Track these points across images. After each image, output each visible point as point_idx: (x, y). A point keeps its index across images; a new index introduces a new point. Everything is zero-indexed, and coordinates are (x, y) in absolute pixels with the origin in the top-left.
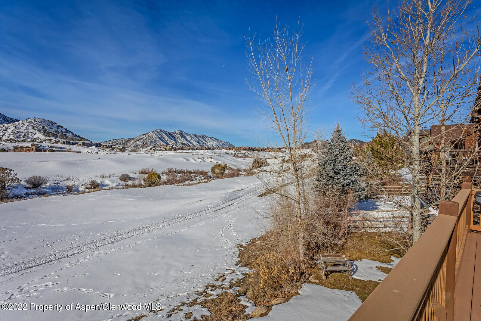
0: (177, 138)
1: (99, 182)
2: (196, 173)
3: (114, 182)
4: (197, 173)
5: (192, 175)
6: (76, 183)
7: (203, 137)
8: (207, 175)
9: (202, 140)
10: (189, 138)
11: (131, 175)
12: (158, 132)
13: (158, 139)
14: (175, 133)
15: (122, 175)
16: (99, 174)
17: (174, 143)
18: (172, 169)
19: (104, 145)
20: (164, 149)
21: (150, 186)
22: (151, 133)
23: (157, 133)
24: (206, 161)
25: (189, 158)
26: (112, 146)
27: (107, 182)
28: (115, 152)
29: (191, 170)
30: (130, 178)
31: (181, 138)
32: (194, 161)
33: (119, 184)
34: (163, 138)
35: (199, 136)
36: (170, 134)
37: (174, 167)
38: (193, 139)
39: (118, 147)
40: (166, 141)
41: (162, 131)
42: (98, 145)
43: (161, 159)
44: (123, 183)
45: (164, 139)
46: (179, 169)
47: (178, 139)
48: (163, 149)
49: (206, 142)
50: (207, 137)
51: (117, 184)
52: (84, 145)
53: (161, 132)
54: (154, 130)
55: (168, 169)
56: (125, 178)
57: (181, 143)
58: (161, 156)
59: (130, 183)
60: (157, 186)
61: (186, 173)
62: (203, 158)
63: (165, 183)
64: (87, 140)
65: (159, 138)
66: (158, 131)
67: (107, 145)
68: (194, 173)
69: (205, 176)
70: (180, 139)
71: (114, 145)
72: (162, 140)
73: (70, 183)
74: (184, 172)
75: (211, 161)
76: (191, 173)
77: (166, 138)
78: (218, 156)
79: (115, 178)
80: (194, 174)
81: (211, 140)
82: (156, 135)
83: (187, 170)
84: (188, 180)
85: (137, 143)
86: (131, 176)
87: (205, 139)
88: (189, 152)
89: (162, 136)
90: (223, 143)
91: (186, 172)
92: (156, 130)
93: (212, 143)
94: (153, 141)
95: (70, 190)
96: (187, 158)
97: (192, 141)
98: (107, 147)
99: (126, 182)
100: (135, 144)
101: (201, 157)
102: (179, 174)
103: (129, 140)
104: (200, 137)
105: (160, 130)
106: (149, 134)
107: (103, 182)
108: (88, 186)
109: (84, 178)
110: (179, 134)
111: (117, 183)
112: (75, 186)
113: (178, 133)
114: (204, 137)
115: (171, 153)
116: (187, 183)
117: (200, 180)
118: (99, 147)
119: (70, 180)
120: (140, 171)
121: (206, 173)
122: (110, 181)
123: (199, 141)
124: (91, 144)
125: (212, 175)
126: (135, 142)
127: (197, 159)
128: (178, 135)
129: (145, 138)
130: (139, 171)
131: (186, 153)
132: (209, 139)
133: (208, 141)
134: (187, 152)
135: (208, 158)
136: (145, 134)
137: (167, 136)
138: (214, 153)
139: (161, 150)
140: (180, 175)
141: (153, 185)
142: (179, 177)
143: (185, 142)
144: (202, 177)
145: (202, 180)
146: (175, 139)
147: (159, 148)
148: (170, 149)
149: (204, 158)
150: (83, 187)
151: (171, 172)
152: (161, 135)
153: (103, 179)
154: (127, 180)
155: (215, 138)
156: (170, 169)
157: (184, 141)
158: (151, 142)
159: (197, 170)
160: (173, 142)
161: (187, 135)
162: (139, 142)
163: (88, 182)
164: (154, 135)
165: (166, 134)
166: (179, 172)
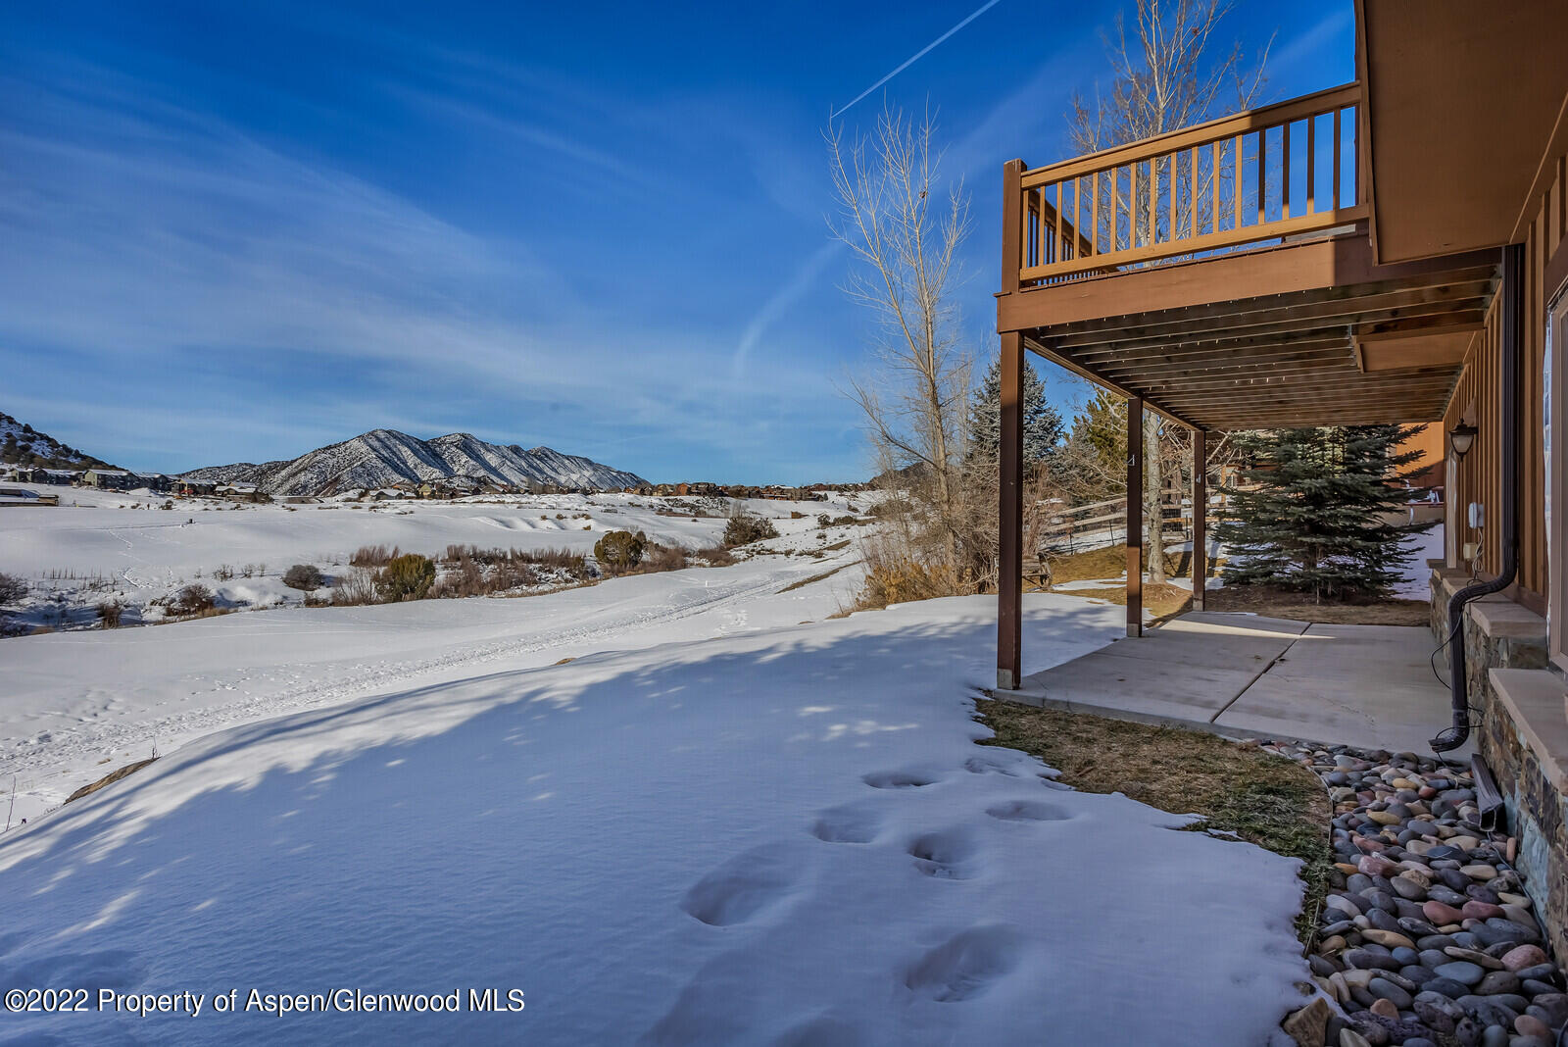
0: (452, 458)
1: (213, 593)
2: (547, 561)
3: (266, 593)
4: (549, 561)
5: (532, 566)
6: (130, 596)
7: (544, 455)
8: (583, 565)
9: (541, 465)
10: (492, 459)
11: (326, 570)
12: (379, 439)
13: (381, 465)
14: (444, 443)
15: (291, 568)
16: (209, 566)
17: (442, 475)
18: (461, 548)
19: (183, 485)
20: (413, 495)
21: (398, 599)
22: (355, 443)
23: (376, 444)
24: (568, 526)
25: (511, 518)
26: (215, 486)
27: (240, 591)
28: (235, 505)
29: (528, 552)
30: (321, 580)
31: (464, 458)
32: (527, 528)
33: (285, 598)
34: (399, 459)
35: (528, 453)
36: (424, 445)
37: (468, 544)
38: (509, 463)
39: (236, 489)
40: (411, 470)
41: (395, 437)
42: (161, 485)
43: (415, 521)
44: (299, 594)
45: (405, 463)
46: (485, 546)
47: (454, 462)
48: (408, 494)
49: (553, 474)
50: (557, 455)
51: (279, 598)
52: (105, 483)
53: (393, 440)
54: (365, 432)
55: (449, 549)
56: (303, 578)
57: (467, 477)
58: (412, 512)
59: (323, 593)
60: (422, 598)
61: (512, 561)
62: (559, 517)
63: (443, 592)
64: (113, 467)
65: (384, 460)
66: (382, 435)
67: (196, 483)
68: (540, 561)
69: (577, 570)
70: (462, 464)
71: (221, 484)
72: (396, 469)
73: (108, 598)
74: (504, 558)
75: (589, 528)
76: (529, 560)
77: (411, 460)
78: (607, 511)
79: (266, 580)
80: (537, 566)
81: (573, 467)
82: (374, 450)
83: (513, 553)
84: (521, 582)
85: (302, 478)
86: (322, 572)
87: (549, 461)
88: (506, 500)
89: (394, 453)
90: (615, 474)
91: (509, 557)
92: (372, 433)
93: (574, 477)
94: (360, 470)
95: (111, 617)
96: (504, 518)
97: (505, 471)
98: (196, 491)
99: (309, 593)
100: (292, 482)
101: (552, 514)
102: (488, 564)
103: (270, 468)
104: (535, 455)
105: (388, 432)
106: (348, 445)
107: (226, 591)
108: (176, 606)
109: (155, 579)
110: (456, 446)
111: (276, 594)
112: (126, 606)
113: (452, 443)
114: (547, 456)
115: (444, 505)
116: (518, 591)
117: (559, 582)
118: (163, 490)
119: (104, 589)
120: (351, 556)
121: (580, 561)
122: (252, 588)
123: (531, 471)
124: (132, 482)
125: (598, 568)
126: (295, 474)
127: (537, 520)
128: (454, 449)
129: (331, 462)
130: (348, 555)
131: (494, 503)
132: (567, 462)
133: (560, 470)
134: (499, 502)
135: (575, 518)
136: (330, 447)
137: (415, 452)
138: (593, 504)
139: (400, 496)
140: (491, 566)
141: (408, 596)
142: (487, 573)
143: (481, 473)
144: (566, 572)
145: (567, 581)
146: (445, 463)
147: (393, 493)
148: (433, 492)
149: (562, 518)
150: (157, 608)
151: (458, 559)
152: (390, 449)
153: (227, 584)
154: (310, 586)
155: (586, 460)
156: (455, 549)
157: (475, 470)
158: (355, 475)
159: (547, 550)
160: (437, 473)
161: (488, 450)
162: (310, 476)
163: (174, 592)
164: (364, 448)
165: (409, 447)
166: (489, 559)
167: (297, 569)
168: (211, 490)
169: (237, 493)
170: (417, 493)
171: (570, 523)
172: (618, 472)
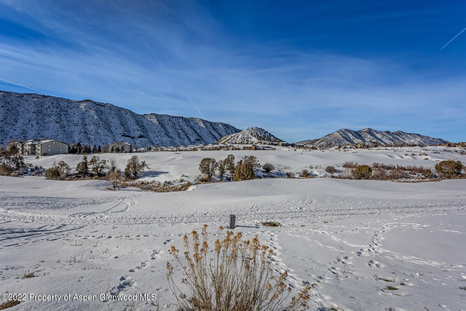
0: (365, 136)
1: (309, 172)
2: (413, 170)
3: (321, 173)
4: (414, 170)
5: (406, 172)
6: (292, 171)
7: (399, 133)
8: (430, 173)
9: (398, 137)
10: (379, 136)
11: (336, 168)
12: (342, 132)
13: (343, 139)
14: (362, 131)
15: (327, 167)
16: (308, 165)
17: (362, 141)
18: (378, 164)
19: (297, 145)
20: (355, 147)
21: (360, 179)
22: (336, 133)
23: (342, 133)
24: (417, 158)
25: (393, 155)
26: (304, 146)
27: (315, 172)
28: (309, 150)
29: (404, 166)
30: (336, 171)
31: (369, 136)
32: (400, 158)
33: (326, 175)
34: (348, 137)
35: (393, 133)
36: (356, 132)
37: (380, 163)
38: (385, 137)
39: (308, 146)
40: (352, 140)
41: (347, 131)
42: (293, 145)
43: (356, 155)
44: (329, 174)
45: (350, 138)
46: (387, 164)
47: (366, 137)
48: (353, 147)
49: (403, 140)
50: (404, 133)
51: (325, 175)
52: (283, 145)
53: (347, 132)
54: (338, 130)
55: (374, 164)
56: (330, 170)
57: (370, 142)
58: (357, 152)
59: (336, 174)
60: (368, 179)
61: (398, 169)
62: (413, 155)
63: (373, 178)
64: (284, 142)
65: (344, 137)
66: (343, 131)
67: (300, 145)
68: (410, 170)
69: (427, 174)
70: (368, 138)
71: (305, 145)
72: (347, 140)
73: (288, 171)
74: (394, 168)
75: (427, 159)
76: (405, 170)
77: (352, 137)
78: (435, 153)
79: (321, 169)
80: (408, 172)
81: (412, 137)
82: (341, 135)
83: (398, 166)
84: (403, 177)
85: (322, 143)
86: (335, 169)
87: (402, 136)
88: (389, 149)
89: (347, 135)
90: (431, 139)
91: (396, 168)
92: (340, 130)
93: (412, 141)
94: (337, 141)
95: (289, 175)
96: (389, 155)
97: (384, 140)
98: (300, 147)
99: (332, 174)
100: (320, 144)
101: (410, 154)
102: (388, 170)
103: (314, 141)
104: (395, 134)
105: (345, 129)
106: (334, 134)
107: (312, 172)
108: (301, 174)
109: (297, 167)
110: (366, 132)
111: (324, 173)
112: (292, 173)
113: (365, 131)
114: (400, 134)
115: (366, 150)
116: (402, 180)
117: (419, 179)
118: (293, 146)
119: (287, 169)
120: (343, 164)
121: (429, 171)
122: (318, 171)
123: (394, 139)
124: (288, 145)
125: (437, 175)
126: (320, 142)
127: (403, 156)
128: (365, 133)
129: (329, 139)
130: (342, 164)
131: (384, 150)
132: (409, 135)
133: (406, 138)
134: (386, 149)
135: (420, 155)
136: (329, 135)
137: (353, 135)
138: (426, 150)
139: (351, 148)
140: (389, 171)
141: (363, 178)
142: (388, 172)
143: (375, 140)
144: (422, 175)
145: (422, 178)
146: (362, 138)
147: (349, 147)
148: (361, 146)
149: (414, 155)
150: (298, 174)
151: (377, 168)
152: (346, 134)
153: (312, 170)
154: (332, 172)
155: (418, 135)
156: (376, 164)
157: (373, 139)
158: (336, 142)
159: (413, 166)
160: (360, 141)
161: (377, 133)
162: (324, 143)
163: (301, 171)
164: (338, 134)
165: (351, 134)
166: (389, 168)
167: (329, 167)
168: (303, 146)
169: (308, 147)
170: (356, 147)
171: (418, 157)
172: (433, 139)
